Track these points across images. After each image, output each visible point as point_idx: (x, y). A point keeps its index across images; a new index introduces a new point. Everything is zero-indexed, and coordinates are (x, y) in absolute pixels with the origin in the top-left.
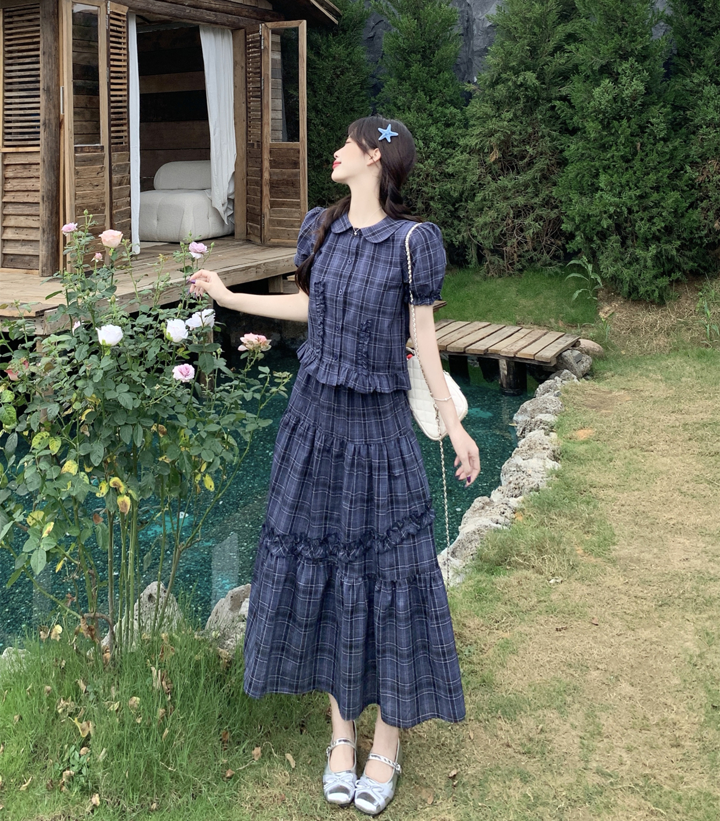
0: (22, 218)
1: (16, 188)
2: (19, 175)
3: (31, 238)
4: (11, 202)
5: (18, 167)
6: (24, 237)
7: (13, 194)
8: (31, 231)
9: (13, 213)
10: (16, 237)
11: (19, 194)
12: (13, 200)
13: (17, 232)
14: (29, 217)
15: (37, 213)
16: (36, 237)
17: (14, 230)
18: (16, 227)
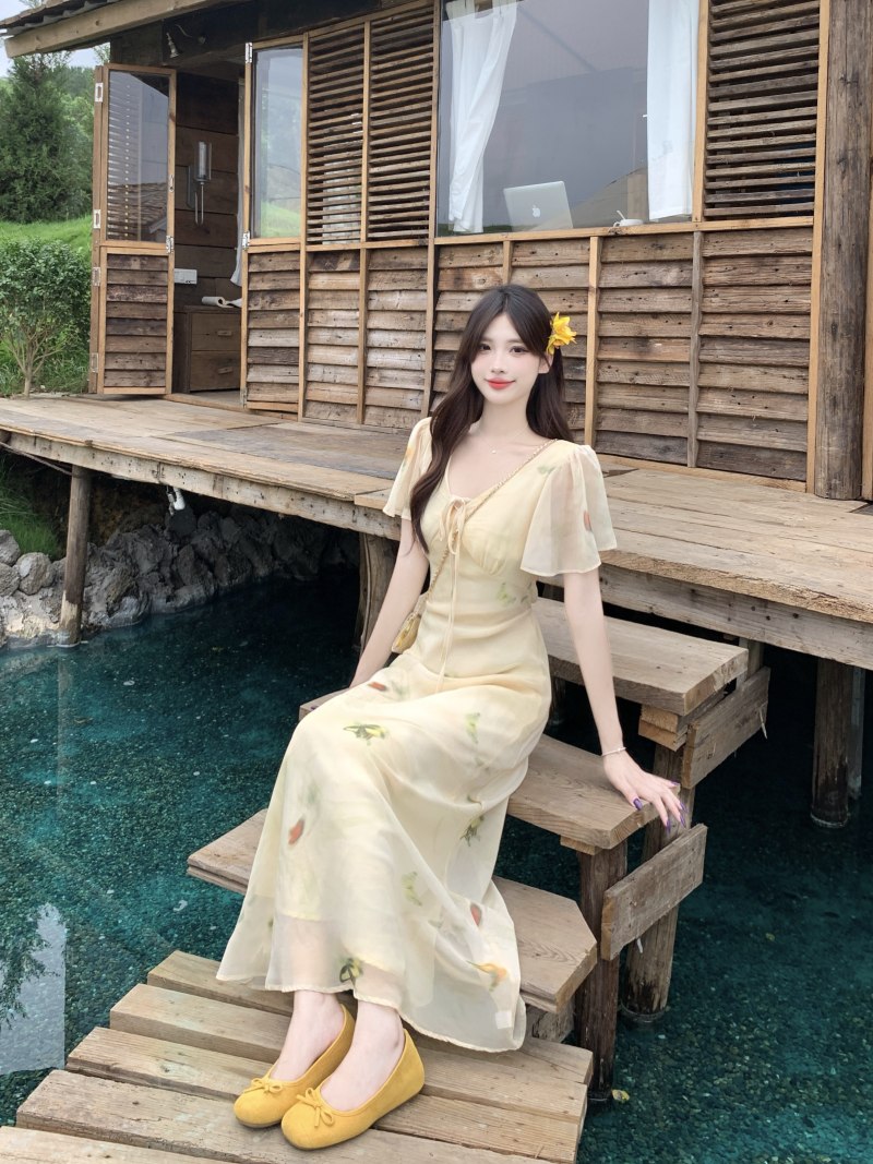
0: (752, 371)
1: (735, 308)
2: (748, 279)
3: (782, 415)
4: (724, 338)
5: (742, 262)
6: (757, 411)
7: (727, 319)
8: (778, 399)
9: (728, 359)
10: (737, 410)
11: (745, 319)
12: (729, 333)
13: (738, 399)
14: (773, 371)
15: (800, 361)
16: (794, 413)
17: (728, 396)
18: (736, 390)
